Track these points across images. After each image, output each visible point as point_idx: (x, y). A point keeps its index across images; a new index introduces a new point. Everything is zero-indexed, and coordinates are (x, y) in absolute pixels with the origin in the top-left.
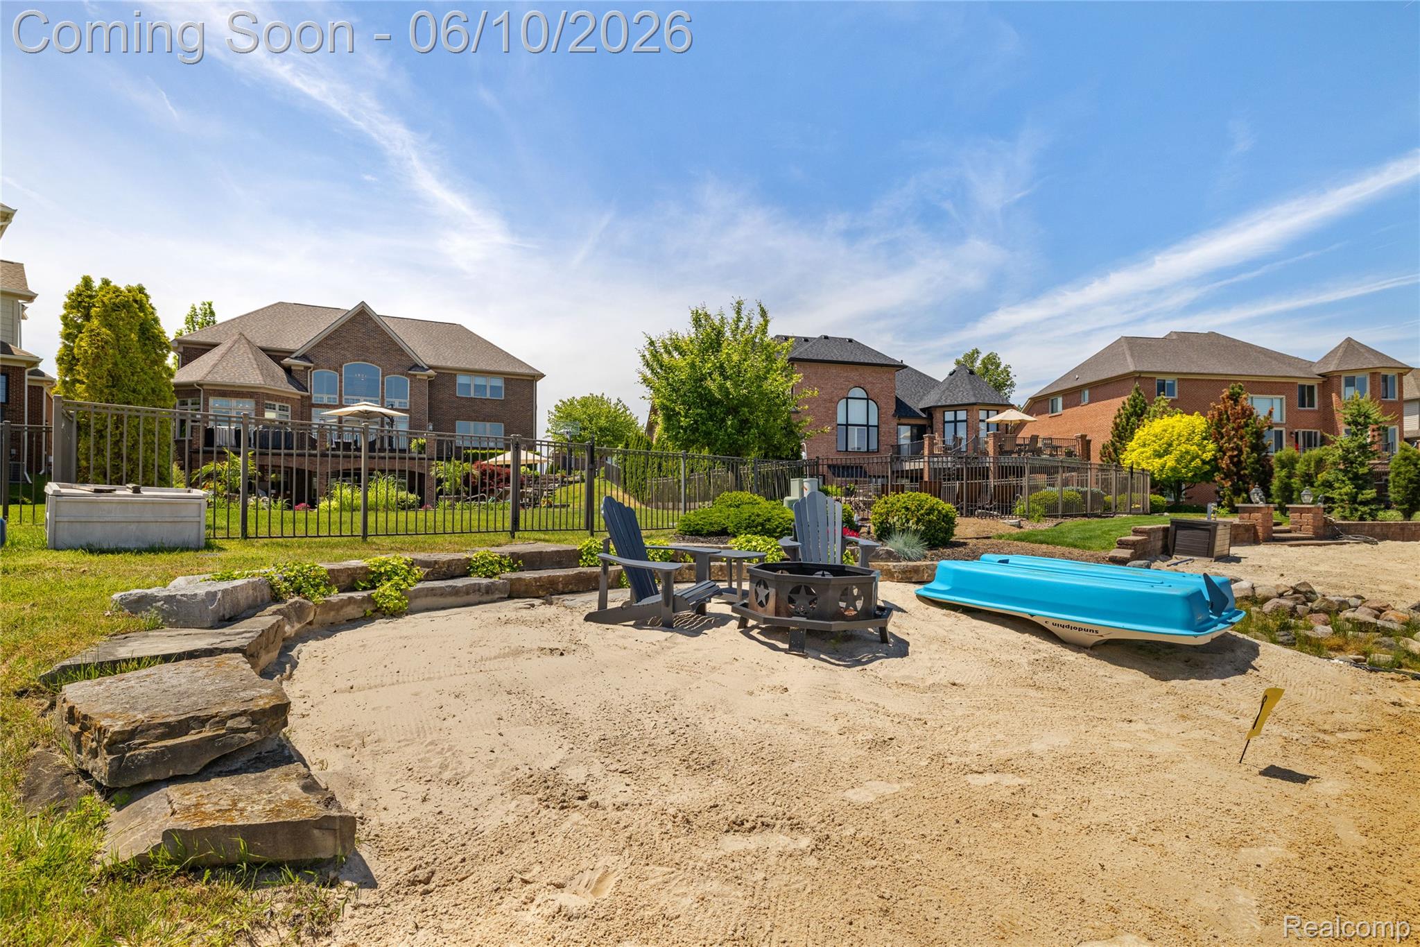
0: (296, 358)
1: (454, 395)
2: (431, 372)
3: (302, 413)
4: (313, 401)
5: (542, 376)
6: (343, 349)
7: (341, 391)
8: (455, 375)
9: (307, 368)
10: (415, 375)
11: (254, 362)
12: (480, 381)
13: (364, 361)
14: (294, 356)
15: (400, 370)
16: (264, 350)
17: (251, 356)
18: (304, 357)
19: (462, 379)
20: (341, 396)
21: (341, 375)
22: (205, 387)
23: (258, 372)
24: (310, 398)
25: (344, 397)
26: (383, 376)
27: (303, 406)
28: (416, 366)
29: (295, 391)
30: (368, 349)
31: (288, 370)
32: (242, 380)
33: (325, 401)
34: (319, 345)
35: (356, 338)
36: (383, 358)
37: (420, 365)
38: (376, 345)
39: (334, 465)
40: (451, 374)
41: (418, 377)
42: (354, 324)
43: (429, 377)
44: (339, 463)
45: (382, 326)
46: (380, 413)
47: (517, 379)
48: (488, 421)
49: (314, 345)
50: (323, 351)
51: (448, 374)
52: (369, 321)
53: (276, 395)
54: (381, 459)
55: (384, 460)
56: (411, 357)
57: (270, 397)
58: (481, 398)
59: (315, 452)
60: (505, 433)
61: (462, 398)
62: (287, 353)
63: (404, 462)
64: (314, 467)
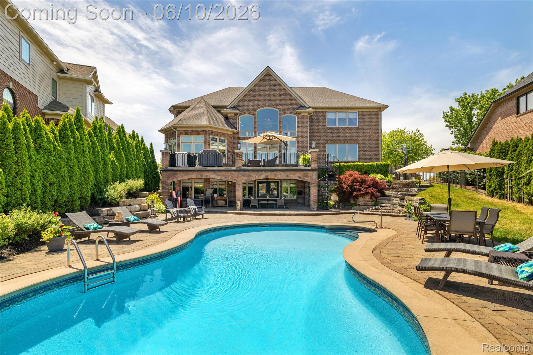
0: (230, 108)
1: (325, 126)
2: (310, 109)
3: (233, 143)
4: (240, 136)
5: (386, 107)
6: (257, 99)
7: (255, 127)
8: (326, 112)
9: (236, 114)
10: (300, 113)
11: (206, 112)
12: (342, 115)
13: (269, 106)
14: (228, 107)
15: (291, 110)
16: (215, 108)
17: (205, 109)
18: (234, 107)
19: (330, 115)
20: (255, 131)
21: (255, 117)
22: (178, 129)
23: (207, 117)
24: (238, 133)
25: (258, 132)
26: (280, 116)
27: (234, 139)
28: (301, 107)
29: (229, 128)
30: (271, 98)
31: (226, 118)
32: (197, 123)
33: (247, 135)
34: (243, 99)
35: (264, 91)
36: (281, 103)
37: (304, 106)
38: (276, 95)
39: (247, 177)
40: (323, 112)
41: (302, 114)
42: (263, 82)
43: (309, 114)
44: (250, 176)
45: (279, 82)
46: (278, 138)
47: (367, 112)
48: (348, 143)
49: (240, 99)
50: (245, 102)
51: (321, 112)
52: (272, 80)
53: (218, 132)
54: (278, 172)
55: (280, 172)
56: (298, 100)
57: (213, 133)
58: (343, 127)
59: (234, 168)
60: (359, 151)
61: (330, 128)
62: (225, 107)
63: (294, 174)
64: (234, 179)
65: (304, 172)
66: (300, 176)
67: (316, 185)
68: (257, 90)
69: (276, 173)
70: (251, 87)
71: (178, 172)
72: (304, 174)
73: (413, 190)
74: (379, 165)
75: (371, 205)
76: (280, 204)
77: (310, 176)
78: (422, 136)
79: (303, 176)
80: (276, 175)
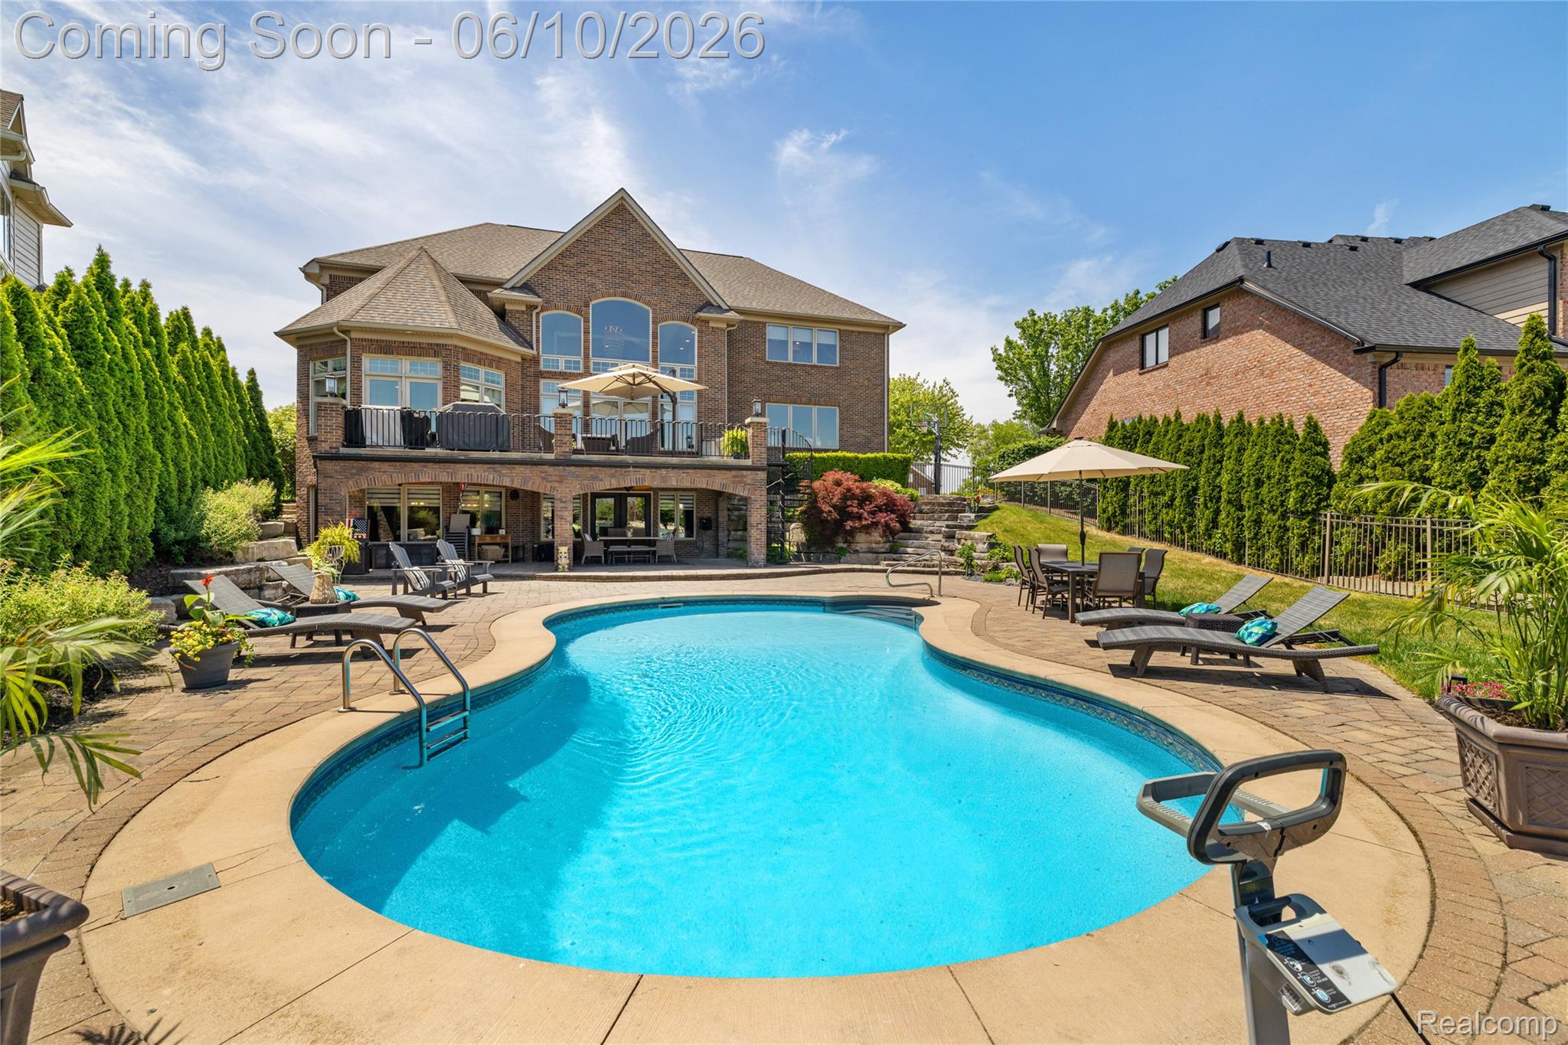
0: (513, 288)
1: (763, 359)
2: (731, 315)
3: (523, 388)
4: (542, 368)
5: (899, 326)
6: (591, 273)
7: (586, 348)
8: (764, 324)
9: (531, 307)
10: (707, 321)
11: (442, 292)
12: (801, 336)
13: (625, 295)
14: (509, 285)
15: (684, 312)
16: (465, 281)
17: (436, 282)
18: (526, 287)
19: (774, 333)
20: (586, 357)
21: (586, 321)
22: (354, 335)
23: (448, 308)
24: (536, 360)
25: (593, 360)
26: (655, 323)
27: (524, 375)
28: (708, 305)
29: (512, 345)
30: (630, 274)
31: (501, 314)
32: (419, 321)
33: (562, 368)
34: (550, 267)
35: (611, 254)
36: (656, 290)
37: (715, 304)
38: (643, 268)
39: (586, 482)
40: (758, 323)
41: (711, 324)
42: (608, 229)
43: (728, 326)
44: (594, 478)
45: (653, 235)
46: (655, 383)
47: (859, 332)
48: (815, 404)
49: (542, 266)
50: (558, 277)
51: (754, 322)
52: (632, 225)
53: (482, 353)
54: (670, 470)
55: (675, 470)
56: (700, 288)
57: (470, 356)
58: (805, 365)
59: (551, 456)
60: (841, 424)
61: (775, 364)
62: (498, 284)
63: (710, 476)
64: (549, 485)
65: (734, 473)
66: (724, 481)
67: (762, 503)
68: (592, 247)
69: (664, 472)
70: (576, 238)
71: (376, 465)
72: (734, 476)
73: (965, 517)
74: (890, 460)
75: (883, 550)
76: (664, 553)
77: (749, 481)
78: (954, 394)
79: (733, 482)
80: (664, 479)
